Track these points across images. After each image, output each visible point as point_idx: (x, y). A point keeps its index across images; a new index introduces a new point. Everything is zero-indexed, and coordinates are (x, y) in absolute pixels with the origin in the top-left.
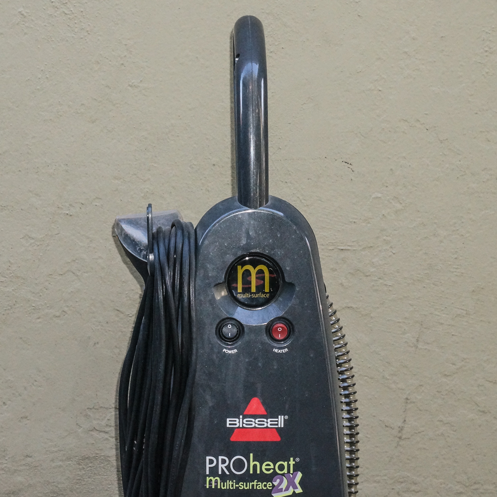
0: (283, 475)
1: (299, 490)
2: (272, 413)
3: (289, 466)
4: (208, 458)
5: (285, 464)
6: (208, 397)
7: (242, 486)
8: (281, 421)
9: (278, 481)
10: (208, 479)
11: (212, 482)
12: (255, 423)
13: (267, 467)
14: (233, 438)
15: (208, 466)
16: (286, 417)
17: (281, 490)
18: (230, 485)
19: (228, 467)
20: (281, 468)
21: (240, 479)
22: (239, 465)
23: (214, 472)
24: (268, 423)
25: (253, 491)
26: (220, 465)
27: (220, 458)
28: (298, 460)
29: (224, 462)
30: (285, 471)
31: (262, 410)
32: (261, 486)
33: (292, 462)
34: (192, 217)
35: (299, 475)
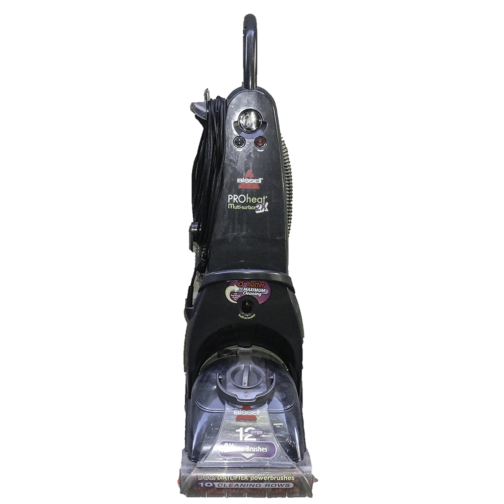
0: (260, 203)
1: (267, 210)
2: (256, 177)
3: (263, 199)
4: (229, 195)
5: (261, 199)
6: (230, 169)
7: (243, 208)
8: (260, 180)
9: (258, 206)
10: (229, 204)
11: (231, 206)
12: (249, 181)
13: (254, 200)
14: (240, 187)
15: (229, 199)
16: (262, 179)
17: (259, 210)
18: (238, 207)
19: (237, 200)
20: (260, 200)
21: (242, 205)
22: (242, 199)
23: (231, 201)
24: (255, 181)
25: (248, 210)
26: (234, 199)
27: (234, 195)
28: (267, 197)
29: (236, 197)
30: (261, 202)
31: (252, 175)
32: (251, 208)
33: (264, 198)
34: (225, 96)
35: (267, 203)
